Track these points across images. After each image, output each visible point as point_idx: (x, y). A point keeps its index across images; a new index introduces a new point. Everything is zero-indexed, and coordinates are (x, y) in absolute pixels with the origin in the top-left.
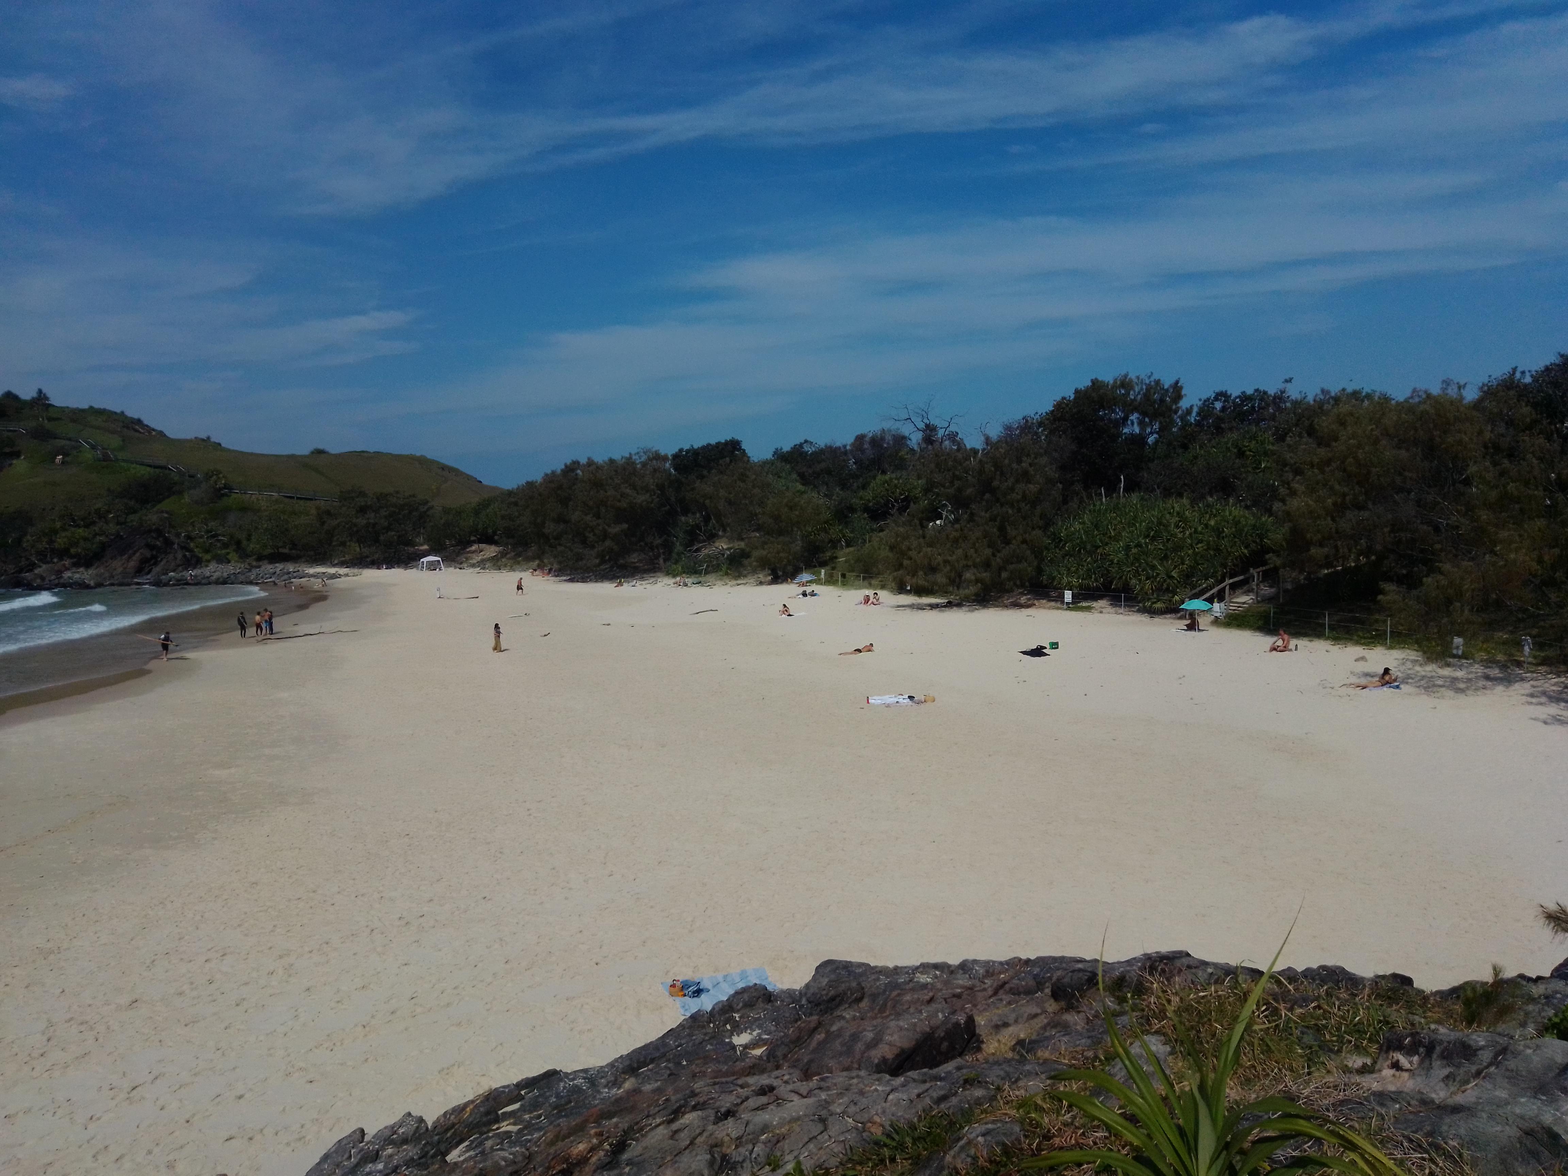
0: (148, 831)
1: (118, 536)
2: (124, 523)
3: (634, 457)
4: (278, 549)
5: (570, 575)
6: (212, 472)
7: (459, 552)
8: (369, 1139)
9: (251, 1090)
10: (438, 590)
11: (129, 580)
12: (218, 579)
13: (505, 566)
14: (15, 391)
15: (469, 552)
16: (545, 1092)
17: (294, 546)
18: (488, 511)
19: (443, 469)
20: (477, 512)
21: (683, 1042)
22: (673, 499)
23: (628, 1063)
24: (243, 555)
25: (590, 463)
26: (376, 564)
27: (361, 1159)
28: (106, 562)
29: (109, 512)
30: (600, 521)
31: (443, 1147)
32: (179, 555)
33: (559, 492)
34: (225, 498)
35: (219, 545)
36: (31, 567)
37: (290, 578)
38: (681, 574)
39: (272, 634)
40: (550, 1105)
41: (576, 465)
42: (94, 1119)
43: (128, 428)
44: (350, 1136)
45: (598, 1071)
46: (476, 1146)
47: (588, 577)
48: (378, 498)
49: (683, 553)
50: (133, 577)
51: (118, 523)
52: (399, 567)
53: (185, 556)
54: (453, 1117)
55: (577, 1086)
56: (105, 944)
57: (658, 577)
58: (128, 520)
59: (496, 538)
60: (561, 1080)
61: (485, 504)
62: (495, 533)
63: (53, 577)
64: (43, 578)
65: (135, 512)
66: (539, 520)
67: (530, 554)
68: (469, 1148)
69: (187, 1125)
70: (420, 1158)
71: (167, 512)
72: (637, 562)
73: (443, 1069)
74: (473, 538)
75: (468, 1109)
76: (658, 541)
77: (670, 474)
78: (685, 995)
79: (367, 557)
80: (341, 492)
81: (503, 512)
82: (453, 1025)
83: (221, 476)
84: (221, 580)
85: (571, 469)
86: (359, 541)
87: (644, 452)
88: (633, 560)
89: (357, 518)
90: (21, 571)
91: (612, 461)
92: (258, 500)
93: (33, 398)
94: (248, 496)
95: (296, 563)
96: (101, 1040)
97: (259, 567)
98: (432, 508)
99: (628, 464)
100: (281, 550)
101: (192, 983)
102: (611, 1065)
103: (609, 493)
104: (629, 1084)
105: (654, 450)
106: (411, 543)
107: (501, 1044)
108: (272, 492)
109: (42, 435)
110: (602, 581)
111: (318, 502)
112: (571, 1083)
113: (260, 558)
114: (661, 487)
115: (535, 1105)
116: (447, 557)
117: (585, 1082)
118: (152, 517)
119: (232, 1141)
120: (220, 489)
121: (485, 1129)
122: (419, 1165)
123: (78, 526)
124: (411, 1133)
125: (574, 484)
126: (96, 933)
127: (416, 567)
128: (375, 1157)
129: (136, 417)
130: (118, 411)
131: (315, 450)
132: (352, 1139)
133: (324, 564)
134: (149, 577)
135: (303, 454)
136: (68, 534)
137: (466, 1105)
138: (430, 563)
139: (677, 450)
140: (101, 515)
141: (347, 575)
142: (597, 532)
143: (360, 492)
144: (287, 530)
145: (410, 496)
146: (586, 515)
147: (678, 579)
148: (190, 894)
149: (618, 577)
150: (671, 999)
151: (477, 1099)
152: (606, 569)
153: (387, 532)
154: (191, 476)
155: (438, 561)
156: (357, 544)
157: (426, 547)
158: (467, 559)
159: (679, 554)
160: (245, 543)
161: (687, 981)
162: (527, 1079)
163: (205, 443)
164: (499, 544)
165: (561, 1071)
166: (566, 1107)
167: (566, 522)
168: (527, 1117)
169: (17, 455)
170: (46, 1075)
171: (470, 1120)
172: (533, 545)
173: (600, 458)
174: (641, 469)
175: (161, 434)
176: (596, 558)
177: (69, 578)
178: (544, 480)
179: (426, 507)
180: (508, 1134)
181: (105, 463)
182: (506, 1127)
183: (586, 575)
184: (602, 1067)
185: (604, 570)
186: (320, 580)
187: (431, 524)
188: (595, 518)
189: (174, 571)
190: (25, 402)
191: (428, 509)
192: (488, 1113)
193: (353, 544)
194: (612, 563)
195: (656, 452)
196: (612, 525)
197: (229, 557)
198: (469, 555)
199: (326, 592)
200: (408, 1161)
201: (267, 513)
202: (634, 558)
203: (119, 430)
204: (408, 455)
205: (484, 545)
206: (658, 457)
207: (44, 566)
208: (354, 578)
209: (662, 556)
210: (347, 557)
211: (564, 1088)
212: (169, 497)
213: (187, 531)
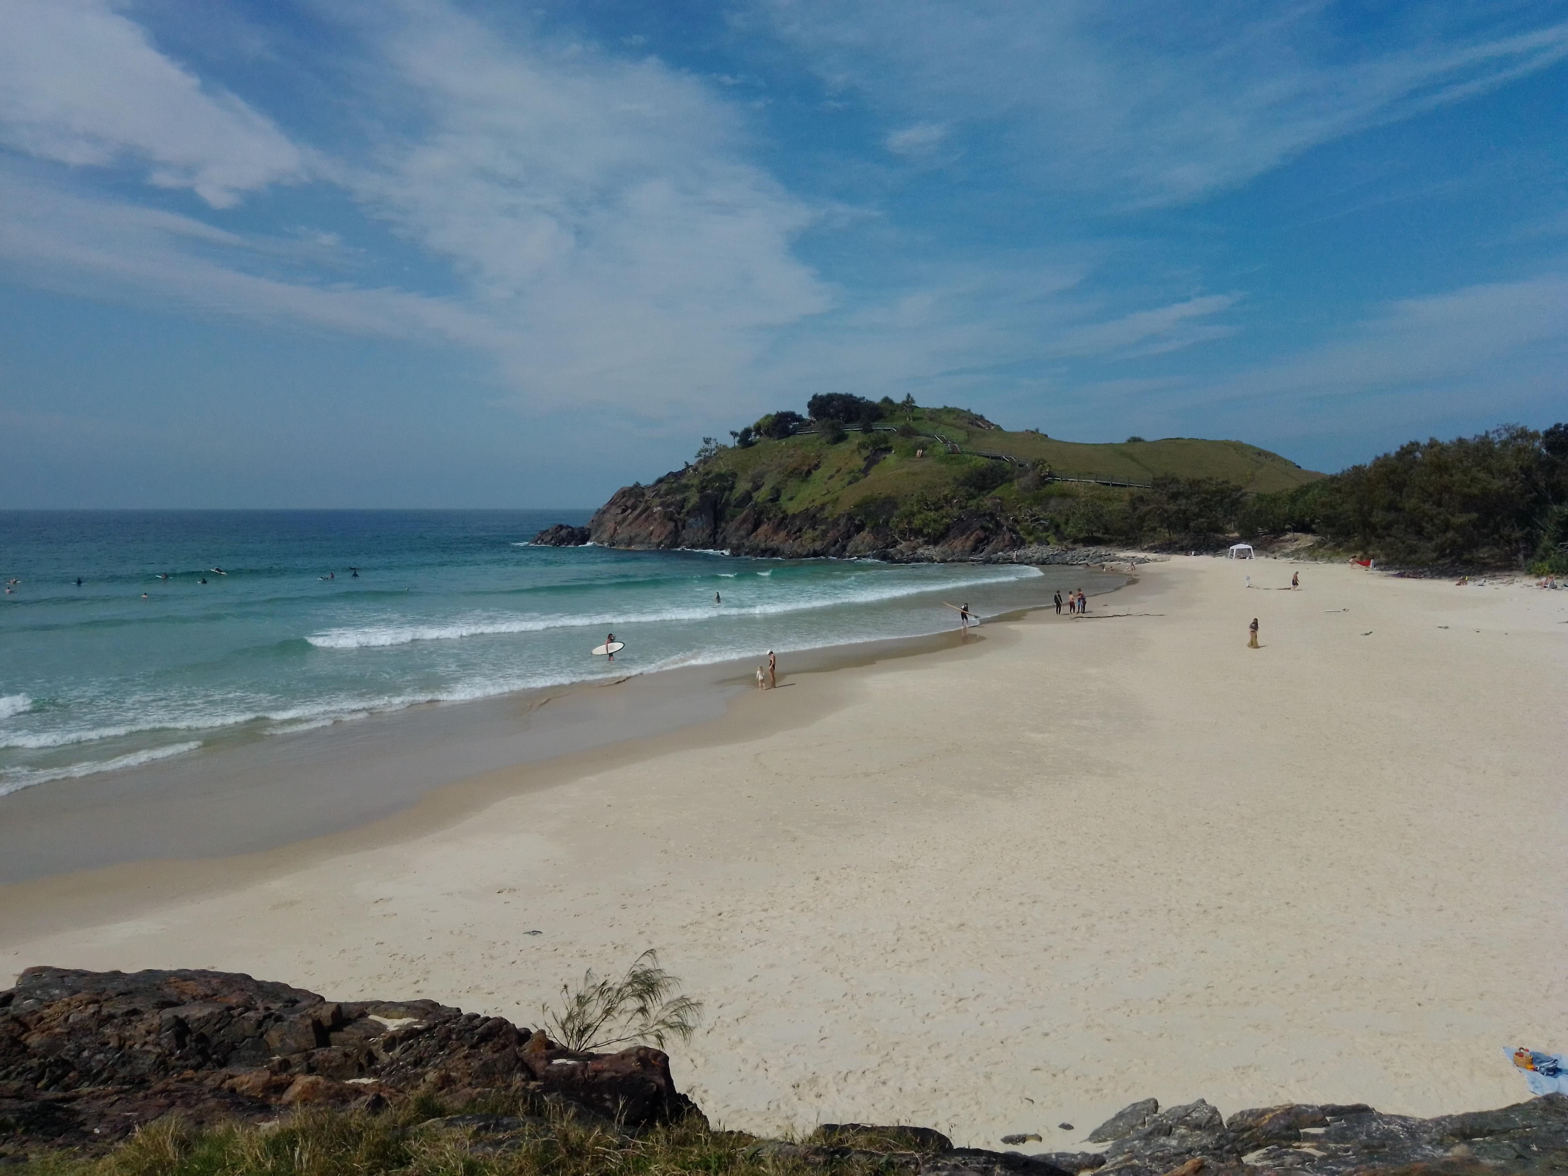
0: (976, 779)
1: (960, 519)
2: (965, 507)
3: (1491, 436)
4: (1092, 534)
5: (1399, 569)
6: (1039, 461)
7: (1271, 541)
8: (1163, 1112)
9: (1055, 1030)
10: (1248, 578)
11: (967, 557)
12: (1039, 559)
13: (1323, 557)
14: (891, 397)
15: (1282, 541)
16: (1354, 1127)
17: (1107, 531)
18: (1306, 498)
19: (1259, 454)
20: (1293, 499)
21: (1533, 1123)
22: (1542, 484)
23: (1458, 1125)
24: (1061, 538)
25: (1433, 444)
26: (1184, 550)
27: (1154, 1129)
28: (950, 541)
29: (954, 497)
30: (1442, 509)
31: (1239, 1146)
32: (1007, 537)
33: (1392, 477)
34: (1048, 486)
35: (1041, 528)
36: (895, 543)
37: (1102, 561)
38: (1548, 574)
39: (1084, 613)
40: (1360, 1142)
41: (1415, 447)
42: (930, 1016)
43: (972, 424)
44: (1144, 1103)
45: (1419, 1123)
46: (1274, 1158)
47: (1421, 573)
48: (1190, 485)
49: (1553, 549)
50: (969, 555)
51: (961, 508)
52: (1207, 554)
53: (1011, 537)
54: (1250, 1119)
55: (1392, 1132)
56: (941, 870)
57: (1515, 576)
58: (968, 505)
59: (1314, 526)
60: (1374, 1120)
61: (1304, 490)
62: (1312, 521)
63: (910, 553)
64: (902, 553)
65: (974, 498)
66: (1366, 507)
67: (1352, 544)
68: (1266, 1157)
69: (1001, 1045)
70: (1215, 1149)
71: (999, 498)
72: (1488, 558)
73: (1238, 1068)
74: (1287, 526)
75: (1267, 1117)
76: (1518, 534)
77: (1540, 454)
78: (1535, 1070)
79: (1176, 543)
80: (1154, 479)
81: (1323, 499)
82: (1250, 1025)
83: (1046, 465)
84: (1041, 560)
85: (1407, 451)
86: (1168, 527)
87: (1505, 430)
88: (1481, 555)
89: (1168, 504)
90: (887, 547)
91: (1461, 441)
92: (1077, 486)
93: (904, 402)
94: (1069, 483)
95: (1108, 546)
96: (936, 950)
97: (1074, 549)
98: (1245, 494)
99: (1483, 444)
100: (1095, 534)
101: (1008, 921)
102: (1438, 1122)
103: (1456, 478)
104: (1459, 1150)
105: (1520, 426)
106: (1221, 530)
107: (1303, 1060)
108: (1090, 479)
109: (908, 432)
110: (1440, 578)
111: (1132, 489)
112: (1386, 1127)
113: (1076, 541)
114: (1527, 471)
115: (1341, 1137)
116: (1258, 546)
117: (1403, 1130)
118: (987, 502)
119: (1038, 1072)
120: (1045, 477)
121: (1285, 1143)
122: (1214, 1155)
123: (930, 510)
124: (1205, 1121)
125: (1411, 468)
126: (934, 858)
127: (1226, 554)
128: (1169, 1133)
129: (979, 414)
130: (965, 409)
131: (1132, 438)
132: (1147, 1106)
133: (1134, 548)
134: (982, 554)
135: (1120, 442)
136: (923, 516)
137: (1264, 1112)
138: (1240, 551)
139: (1552, 426)
140: (947, 500)
141: (1155, 560)
142: (1436, 521)
143: (1173, 479)
144: (1101, 515)
145: (1223, 482)
146: (1424, 502)
147: (1544, 579)
148: (1007, 841)
149: (1461, 574)
150: (1516, 1069)
151: (1278, 1110)
152: (1445, 564)
153: (1197, 519)
154: (1021, 466)
155: (1249, 549)
156: (1167, 530)
157: (1236, 535)
158: (1280, 548)
159: (1547, 550)
160: (1063, 526)
161: (1539, 1053)
162: (1333, 1105)
163: (1034, 436)
164: (1316, 533)
165: (1374, 1109)
166: (1380, 1150)
167: (1399, 510)
168: (1332, 1146)
169: (888, 450)
170: (896, 968)
171: (1269, 1128)
172: (1356, 535)
173: (1446, 437)
174: (1501, 450)
175: (998, 428)
176: (1434, 551)
177: (922, 554)
178: (1375, 464)
179: (1239, 494)
180: (1310, 1158)
181: (953, 456)
182: (1307, 1148)
183: (1420, 570)
184: (1424, 1121)
185: (1442, 565)
186: (1129, 564)
187: (1243, 511)
188: (1435, 507)
189: (1002, 551)
190: (898, 405)
191: (1242, 496)
192: (1288, 1128)
193: (1163, 530)
194: (1454, 557)
195: (1522, 428)
196: (1457, 514)
197: (1048, 539)
198: (1282, 544)
199: (1135, 575)
200: (1202, 1147)
201: (1083, 499)
202: (1483, 553)
203: (966, 425)
204: (1223, 441)
205: (1299, 534)
206: (1524, 434)
207: (904, 543)
208: (1163, 563)
209: (1522, 552)
210: (1157, 543)
211: (1378, 1129)
212: (1001, 484)
213: (1014, 516)
